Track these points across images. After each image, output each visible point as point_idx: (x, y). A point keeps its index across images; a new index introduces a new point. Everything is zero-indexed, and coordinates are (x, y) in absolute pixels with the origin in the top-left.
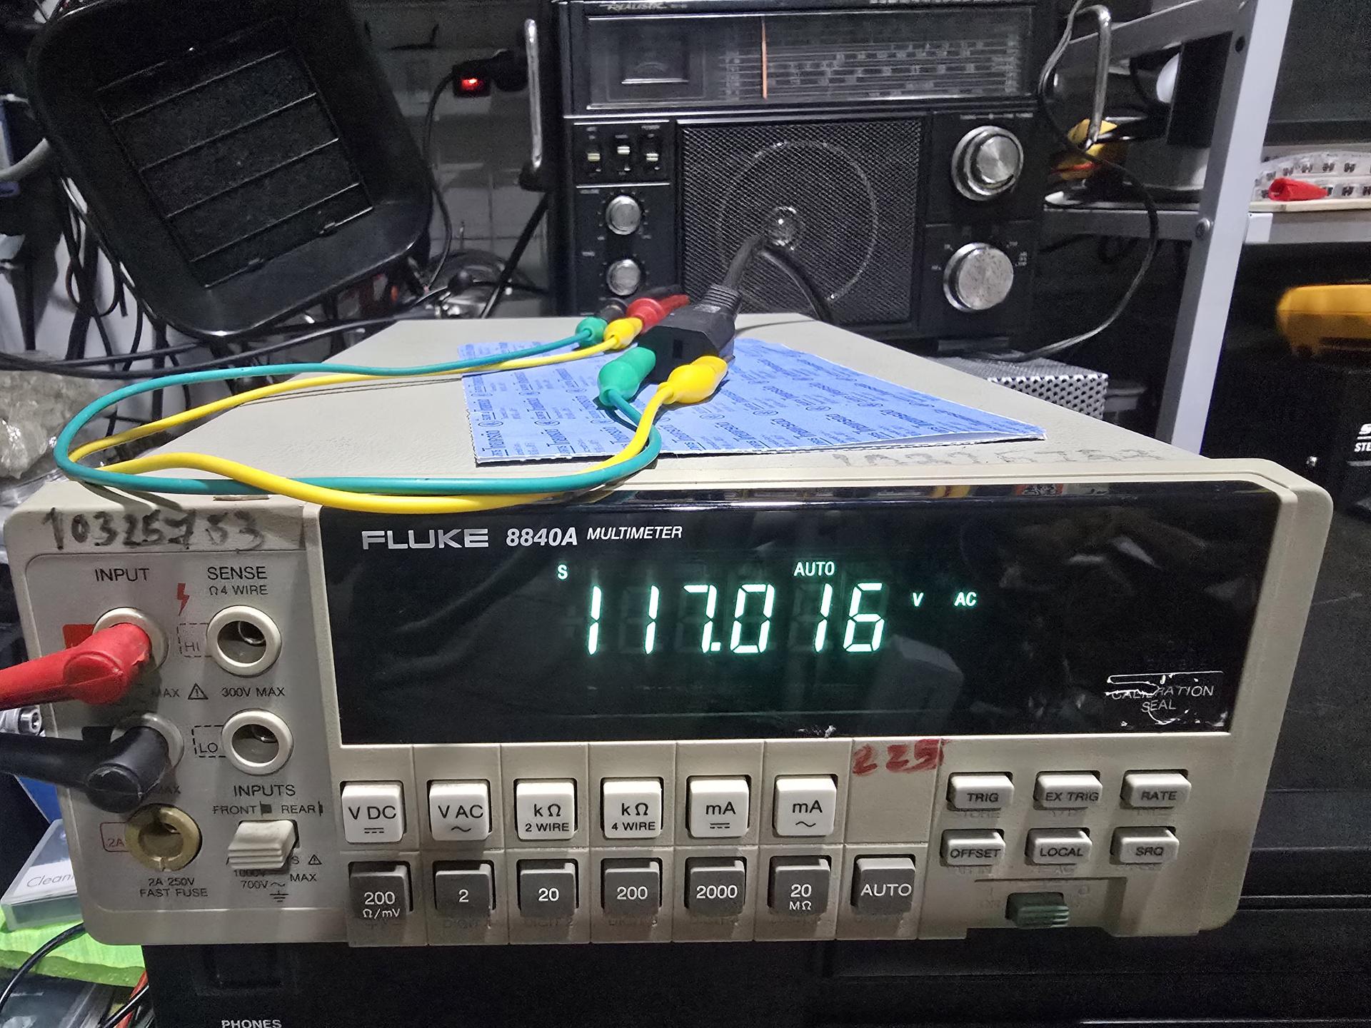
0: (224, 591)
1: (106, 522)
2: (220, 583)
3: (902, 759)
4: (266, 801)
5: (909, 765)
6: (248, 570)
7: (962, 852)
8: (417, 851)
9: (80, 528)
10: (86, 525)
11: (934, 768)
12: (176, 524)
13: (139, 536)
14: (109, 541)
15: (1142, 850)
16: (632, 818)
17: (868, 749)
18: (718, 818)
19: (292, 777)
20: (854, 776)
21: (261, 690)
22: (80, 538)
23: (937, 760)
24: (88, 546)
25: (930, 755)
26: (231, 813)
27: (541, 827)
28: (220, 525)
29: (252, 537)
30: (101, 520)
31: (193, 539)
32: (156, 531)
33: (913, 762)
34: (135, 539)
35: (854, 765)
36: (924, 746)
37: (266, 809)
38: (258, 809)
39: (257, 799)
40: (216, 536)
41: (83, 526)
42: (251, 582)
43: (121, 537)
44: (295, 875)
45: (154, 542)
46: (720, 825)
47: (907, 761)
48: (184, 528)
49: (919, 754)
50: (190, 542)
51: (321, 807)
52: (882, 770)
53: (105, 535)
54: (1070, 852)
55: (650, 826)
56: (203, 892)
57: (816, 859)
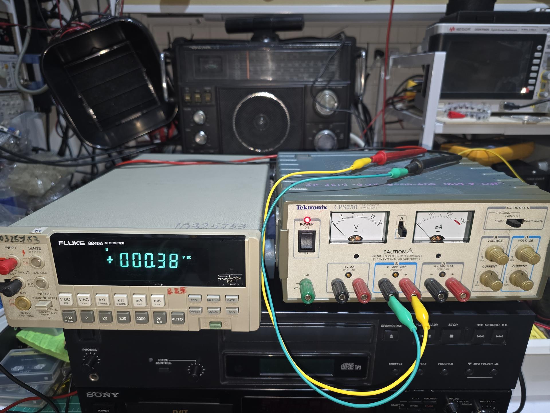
0: (32, 252)
1: (7, 237)
2: (31, 250)
3: (177, 291)
4: (45, 296)
5: (179, 293)
6: (37, 248)
7: (192, 311)
8: (77, 308)
10: (3, 238)
11: (185, 293)
12: (21, 238)
13: (14, 240)
15: (231, 312)
16: (120, 302)
17: (170, 289)
19: (49, 291)
20: (168, 294)
21: (42, 272)
22: (2, 240)
23: (185, 291)
24: (3, 242)
25: (183, 291)
26: (37, 299)
27: (101, 304)
28: (30, 238)
29: (37, 241)
31: (25, 241)
32: (17, 239)
34: (13, 241)
35: (167, 292)
36: (182, 288)
37: (45, 298)
38: (43, 298)
39: (43, 296)
40: (30, 241)
42: (38, 250)
43: (10, 240)
44: (52, 313)
45: (17, 242)
46: (140, 304)
48: (23, 239)
49: (181, 290)
51: (56, 298)
52: (174, 294)
53: (7, 240)
54: (215, 312)
55: (124, 304)
56: (32, 316)
57: (162, 312)
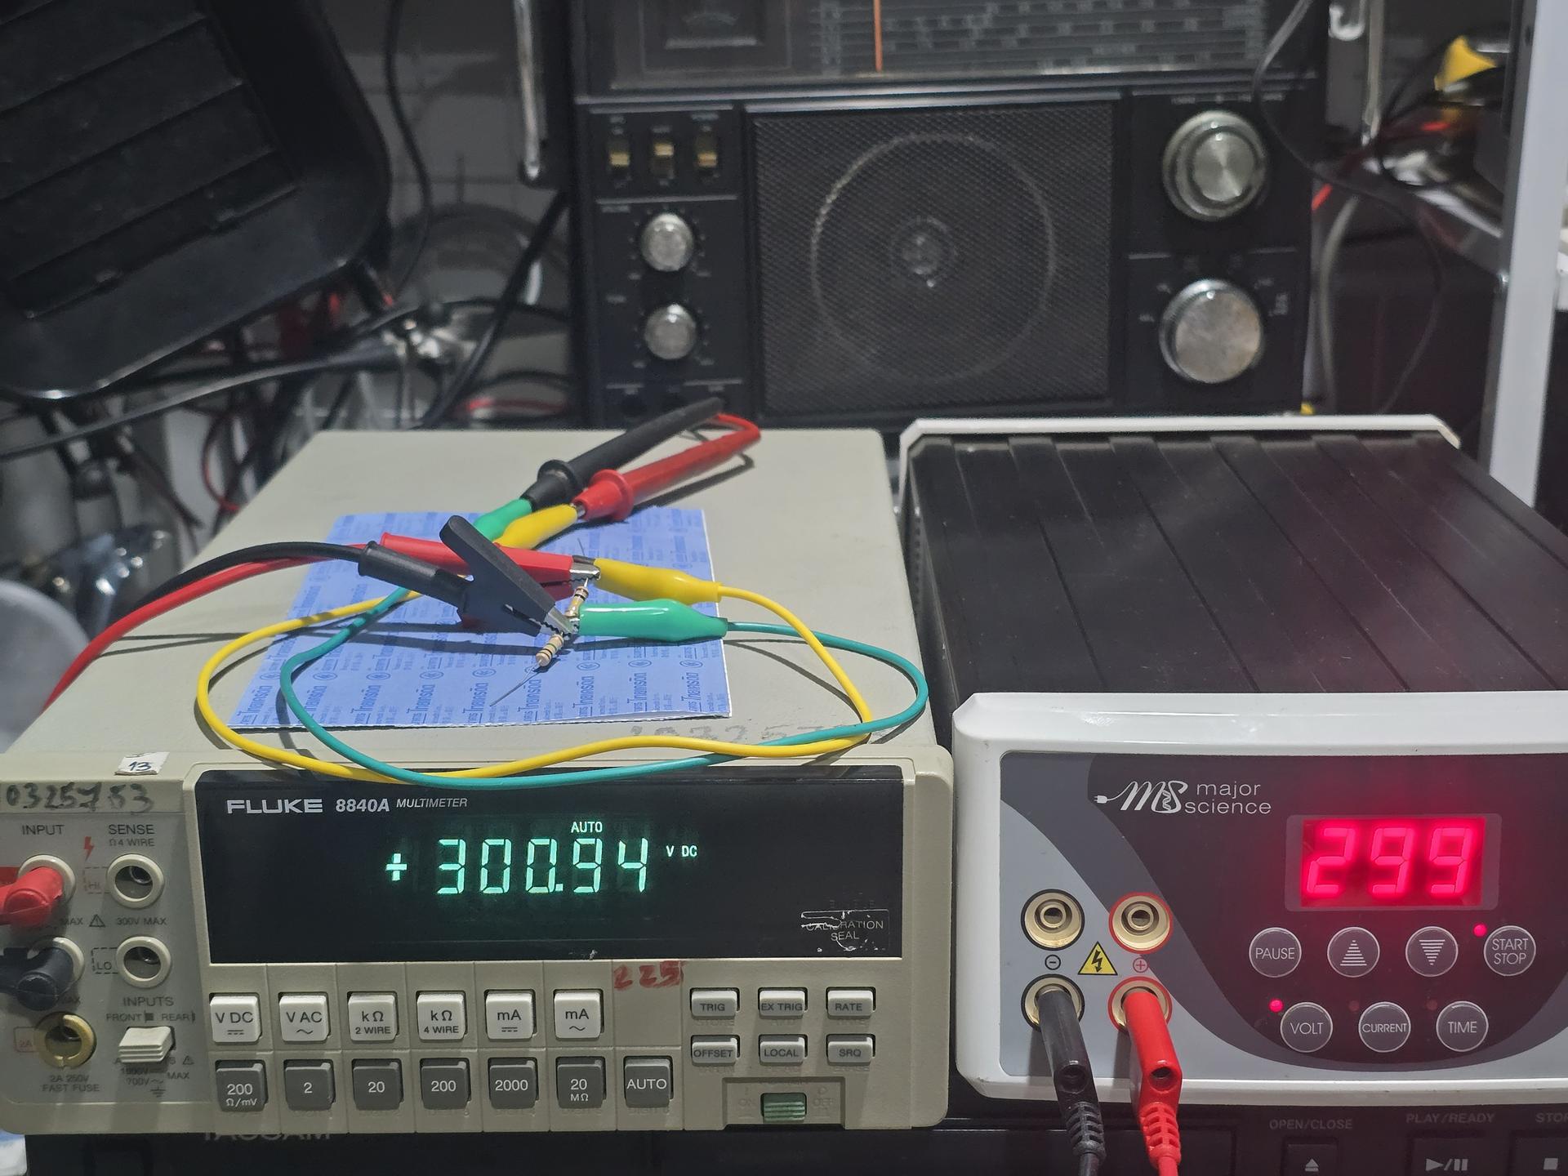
0: (121, 843)
1: (33, 790)
2: (118, 837)
3: (651, 977)
4: (149, 1010)
5: (657, 982)
6: (140, 827)
7: (703, 1052)
8: (271, 1050)
9: (13, 795)
10: (17, 793)
11: (677, 984)
12: (86, 793)
13: (57, 801)
14: (34, 805)
15: (845, 1052)
16: (440, 1023)
17: (624, 969)
18: (507, 1023)
19: (170, 991)
20: (616, 990)
21: (148, 919)
22: (12, 802)
23: (679, 978)
24: (17, 809)
25: (672, 974)
26: (121, 1023)
27: (368, 1030)
28: (120, 793)
29: (144, 803)
30: (29, 790)
31: (98, 804)
32: (70, 798)
33: (660, 980)
34: (54, 804)
35: (614, 981)
36: (667, 966)
37: (149, 1017)
38: (142, 1018)
39: (142, 1009)
40: (116, 802)
41: (15, 794)
42: (143, 836)
43: (44, 802)
44: (171, 1074)
45: (70, 806)
46: (509, 1029)
47: (655, 979)
48: (90, 797)
49: (664, 974)
50: (96, 806)
51: (193, 1015)
52: (637, 985)
53: (32, 800)
54: (788, 1053)
55: (453, 1029)
56: (95, 1088)
57: (592, 1059)
